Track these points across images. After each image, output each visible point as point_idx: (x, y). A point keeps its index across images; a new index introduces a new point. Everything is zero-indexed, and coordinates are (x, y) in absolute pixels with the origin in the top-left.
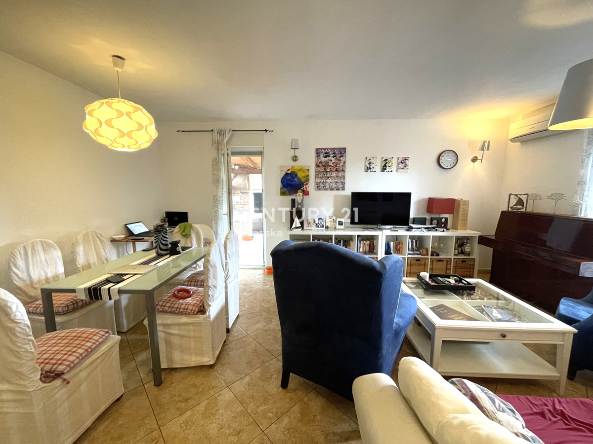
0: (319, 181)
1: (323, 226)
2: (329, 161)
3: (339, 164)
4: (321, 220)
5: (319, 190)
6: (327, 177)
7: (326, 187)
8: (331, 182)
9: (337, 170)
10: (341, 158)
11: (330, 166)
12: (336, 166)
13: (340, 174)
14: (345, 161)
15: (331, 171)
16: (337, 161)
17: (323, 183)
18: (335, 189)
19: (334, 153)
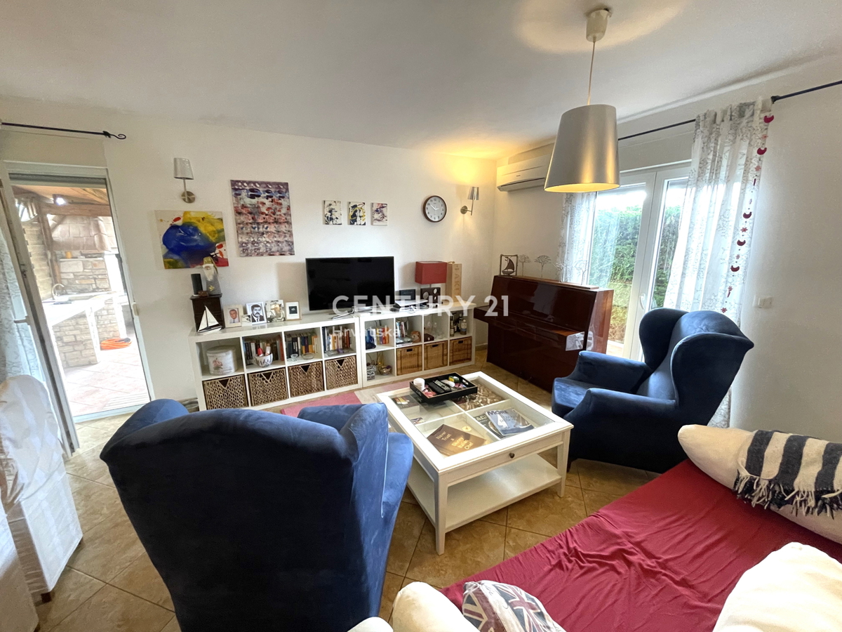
0: (244, 240)
1: (262, 319)
2: (261, 205)
3: (279, 211)
4: (259, 308)
5: (247, 255)
6: (259, 233)
7: (261, 251)
8: (268, 242)
9: (276, 222)
10: (282, 201)
11: (263, 213)
12: (274, 214)
13: (283, 228)
14: (289, 206)
15: (266, 222)
16: (275, 206)
17: (253, 243)
18: (278, 253)
19: (267, 192)
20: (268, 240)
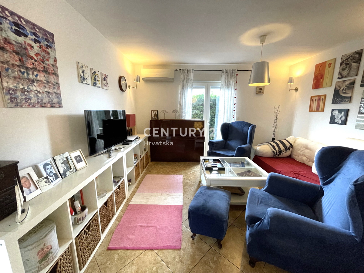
0: (11, 86)
2: (29, 48)
3: (48, 60)
5: (17, 106)
6: (28, 79)
7: (32, 101)
8: (38, 92)
9: (45, 71)
10: (49, 50)
11: (32, 58)
12: (43, 62)
13: (52, 79)
14: (55, 58)
15: (35, 69)
16: (43, 53)
17: (23, 91)
18: (49, 105)
19: (35, 34)
20: (39, 90)
